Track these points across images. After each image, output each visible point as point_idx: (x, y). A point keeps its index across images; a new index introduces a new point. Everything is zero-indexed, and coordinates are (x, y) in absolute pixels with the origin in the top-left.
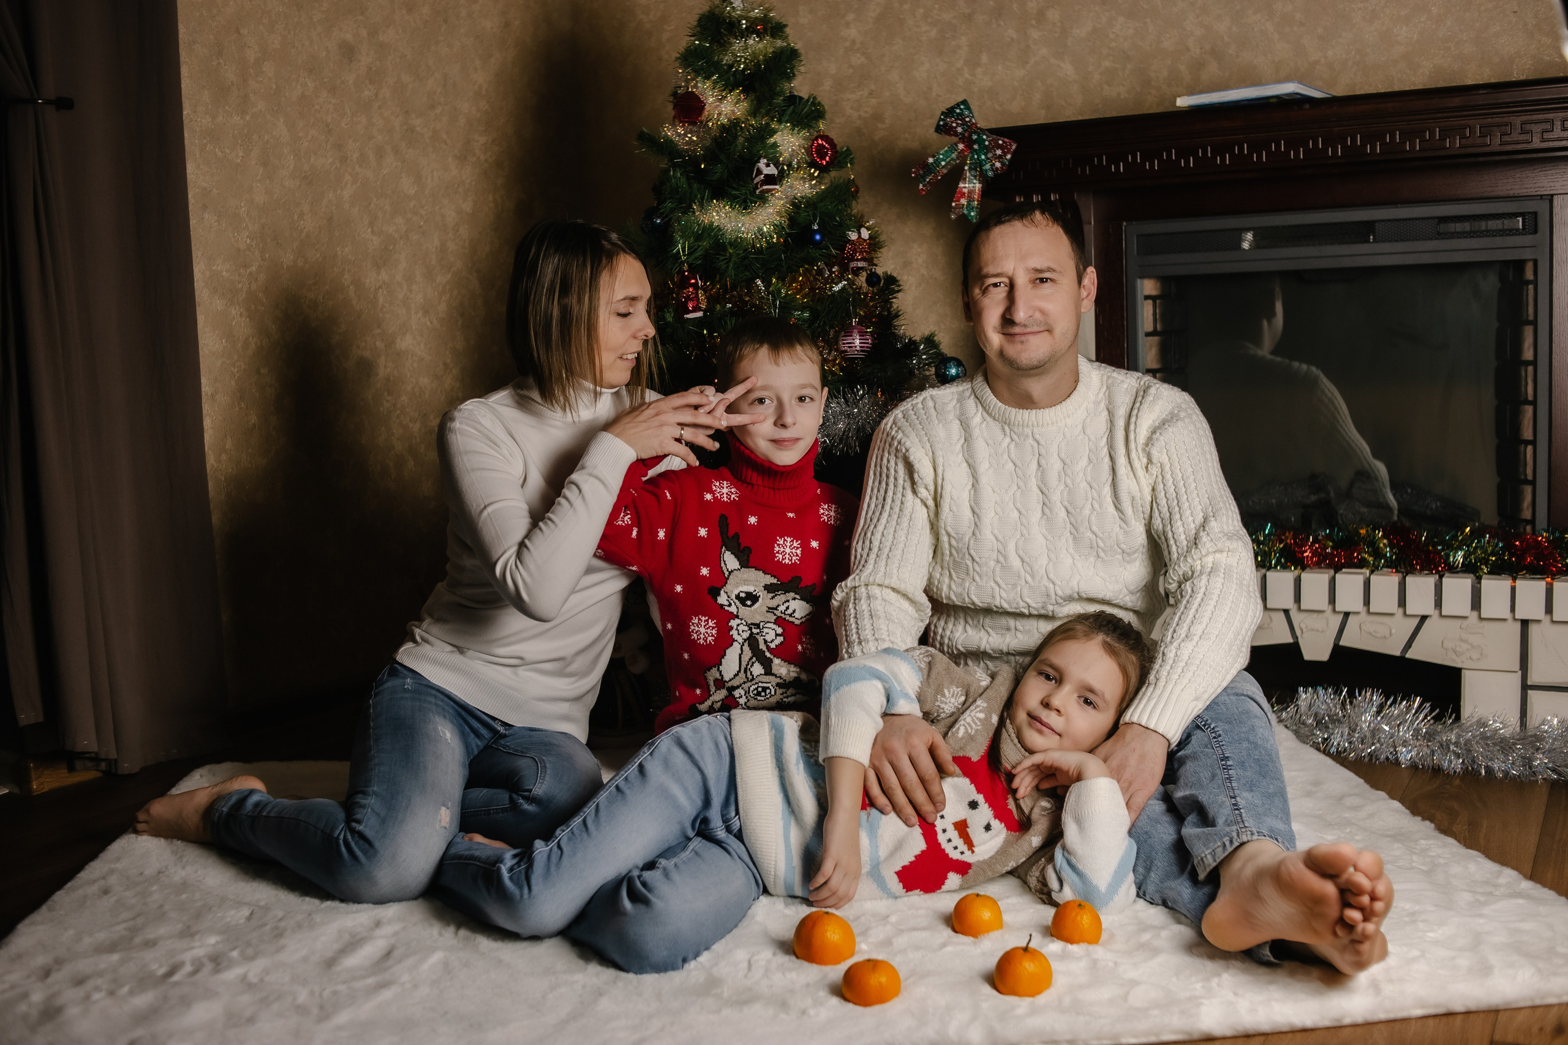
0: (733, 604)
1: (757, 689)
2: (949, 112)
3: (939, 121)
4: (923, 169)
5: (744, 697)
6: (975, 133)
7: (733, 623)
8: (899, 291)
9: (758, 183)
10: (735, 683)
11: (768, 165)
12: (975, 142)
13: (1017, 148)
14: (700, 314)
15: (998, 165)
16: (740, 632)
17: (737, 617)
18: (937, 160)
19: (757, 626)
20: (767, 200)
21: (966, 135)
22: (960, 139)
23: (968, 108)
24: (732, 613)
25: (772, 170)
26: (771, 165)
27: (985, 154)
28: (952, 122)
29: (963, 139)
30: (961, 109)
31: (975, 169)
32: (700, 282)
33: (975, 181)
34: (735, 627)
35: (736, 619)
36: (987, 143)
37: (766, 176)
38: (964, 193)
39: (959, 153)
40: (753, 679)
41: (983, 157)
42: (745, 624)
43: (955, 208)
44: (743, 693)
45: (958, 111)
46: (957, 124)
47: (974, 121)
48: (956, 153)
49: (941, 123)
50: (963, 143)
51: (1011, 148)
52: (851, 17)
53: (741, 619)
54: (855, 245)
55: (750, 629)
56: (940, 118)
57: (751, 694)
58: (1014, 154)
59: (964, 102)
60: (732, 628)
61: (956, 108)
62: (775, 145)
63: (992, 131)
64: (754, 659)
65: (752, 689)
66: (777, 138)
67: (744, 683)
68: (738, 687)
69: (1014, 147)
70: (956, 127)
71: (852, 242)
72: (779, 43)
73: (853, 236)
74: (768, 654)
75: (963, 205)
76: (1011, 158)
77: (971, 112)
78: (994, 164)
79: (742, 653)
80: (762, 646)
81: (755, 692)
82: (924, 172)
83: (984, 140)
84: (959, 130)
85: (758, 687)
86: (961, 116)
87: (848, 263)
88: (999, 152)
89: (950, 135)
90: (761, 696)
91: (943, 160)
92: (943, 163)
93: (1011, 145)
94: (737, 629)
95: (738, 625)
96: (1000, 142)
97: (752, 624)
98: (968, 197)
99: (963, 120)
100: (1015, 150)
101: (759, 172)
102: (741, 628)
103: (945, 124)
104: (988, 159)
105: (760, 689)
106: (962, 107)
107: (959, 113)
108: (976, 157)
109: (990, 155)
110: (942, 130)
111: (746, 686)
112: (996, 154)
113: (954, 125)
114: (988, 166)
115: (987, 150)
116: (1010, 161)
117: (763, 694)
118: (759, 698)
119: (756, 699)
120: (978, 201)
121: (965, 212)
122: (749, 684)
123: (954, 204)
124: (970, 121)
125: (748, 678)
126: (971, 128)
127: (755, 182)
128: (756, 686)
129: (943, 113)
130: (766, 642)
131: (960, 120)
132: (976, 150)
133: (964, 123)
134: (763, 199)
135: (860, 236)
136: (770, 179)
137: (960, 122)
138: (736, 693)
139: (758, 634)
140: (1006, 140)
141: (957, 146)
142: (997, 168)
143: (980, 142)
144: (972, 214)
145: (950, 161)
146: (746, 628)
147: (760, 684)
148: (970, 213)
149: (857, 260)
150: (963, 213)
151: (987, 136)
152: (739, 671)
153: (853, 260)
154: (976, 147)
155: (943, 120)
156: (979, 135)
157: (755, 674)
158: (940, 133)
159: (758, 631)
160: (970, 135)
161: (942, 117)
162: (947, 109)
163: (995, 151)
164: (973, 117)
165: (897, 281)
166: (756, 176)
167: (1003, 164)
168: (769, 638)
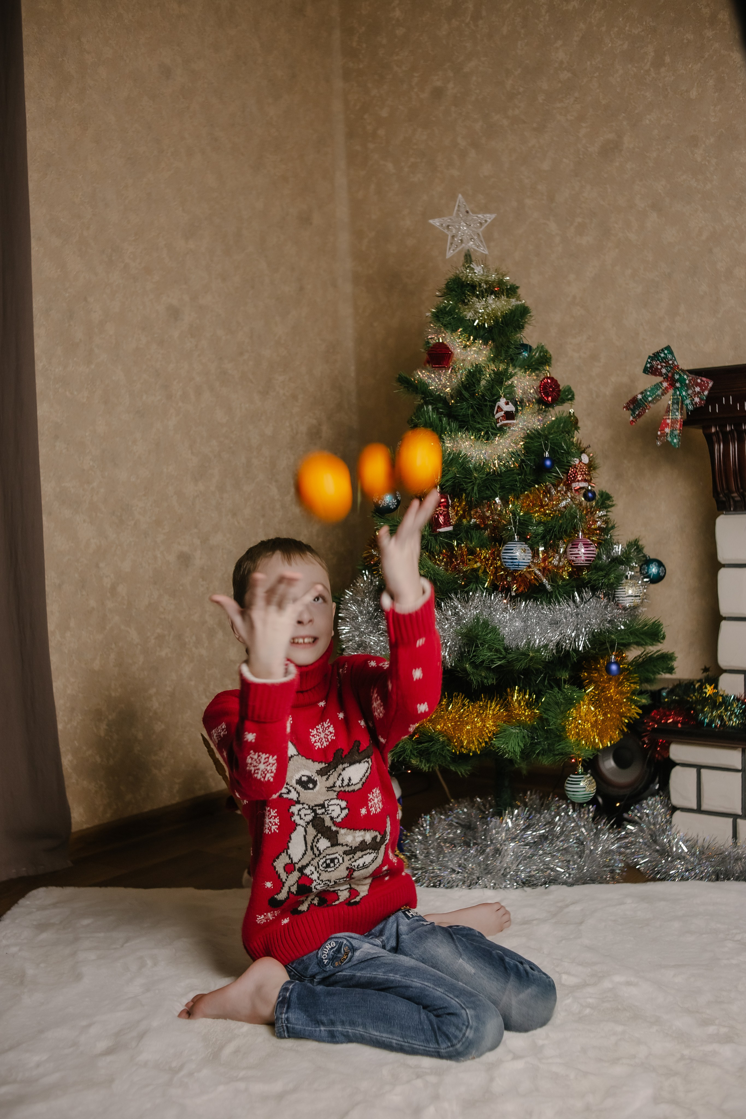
0: (293, 790)
1: (325, 862)
2: (655, 356)
3: (646, 364)
4: (633, 404)
5: (315, 873)
6: (677, 373)
7: (294, 809)
8: (612, 506)
9: (498, 418)
10: (304, 862)
11: (507, 404)
12: (677, 381)
13: (713, 385)
14: (450, 528)
15: (697, 400)
16: (303, 816)
17: (298, 802)
18: (645, 396)
19: (322, 806)
20: (506, 432)
21: (670, 375)
22: (664, 378)
23: (671, 352)
24: (292, 799)
25: (511, 408)
26: (510, 403)
27: (686, 391)
28: (658, 365)
29: (667, 378)
30: (665, 354)
31: (678, 403)
32: (450, 501)
33: (677, 414)
34: (296, 813)
35: (297, 805)
36: (687, 382)
37: (507, 413)
38: (668, 424)
39: (663, 390)
40: (320, 854)
41: (684, 393)
42: (307, 807)
43: (660, 436)
44: (313, 869)
45: (662, 355)
46: (662, 366)
47: (676, 363)
48: (661, 390)
49: (648, 365)
50: (667, 381)
51: (708, 385)
52: (572, 277)
53: (303, 804)
54: (577, 468)
55: (314, 811)
56: (647, 361)
57: (321, 868)
58: (711, 390)
59: (668, 348)
60: (293, 814)
61: (661, 353)
62: (512, 386)
63: (691, 372)
64: (320, 835)
65: (320, 863)
66: (515, 381)
67: (313, 859)
68: (308, 865)
69: (711, 385)
70: (661, 369)
71: (575, 467)
72: (514, 302)
73: (577, 461)
74: (334, 828)
75: (667, 434)
76: (709, 394)
77: (673, 356)
78: (693, 400)
79: (306, 834)
80: (328, 823)
81: (325, 865)
82: (634, 407)
83: (685, 380)
84: (664, 371)
85: (326, 860)
86: (665, 360)
87: (571, 483)
88: (698, 389)
89: (656, 375)
90: (330, 867)
91: (650, 396)
92: (650, 399)
93: (708, 383)
94: (298, 814)
95: (300, 810)
96: (699, 381)
97: (316, 806)
98: (671, 426)
99: (667, 362)
100: (711, 388)
101: (500, 409)
102: (302, 813)
103: (652, 367)
104: (688, 395)
105: (328, 862)
106: (666, 352)
107: (663, 357)
108: (678, 393)
109: (690, 392)
110: (649, 371)
111: (315, 862)
112: (695, 391)
113: (659, 367)
114: (688, 401)
115: (688, 387)
116: (708, 397)
117: (332, 865)
118: (329, 870)
119: (327, 871)
120: (680, 430)
121: (669, 439)
122: (317, 859)
123: (659, 433)
124: (673, 363)
125: (315, 855)
126: (674, 368)
127: (496, 417)
128: (324, 859)
129: (649, 357)
130: (332, 818)
131: (664, 363)
132: (678, 388)
133: (668, 365)
134: (501, 430)
135: (581, 461)
136: (509, 416)
137: (664, 364)
138: (307, 871)
139: (323, 813)
140: (704, 379)
141: (662, 384)
142: (696, 403)
143: (681, 381)
144: (675, 441)
145: (656, 397)
146: (309, 812)
147: (328, 857)
148: (673, 440)
149: (578, 481)
150: (667, 441)
151: (688, 376)
152: (306, 850)
153: (574, 481)
154: (678, 385)
155: (650, 363)
156: (680, 375)
157: (321, 848)
158: (648, 374)
159: (323, 810)
160: (673, 375)
161: (649, 360)
162: (654, 354)
163: (694, 388)
164: (675, 360)
165: (611, 497)
166: (497, 412)
167: (701, 399)
168: (334, 815)
